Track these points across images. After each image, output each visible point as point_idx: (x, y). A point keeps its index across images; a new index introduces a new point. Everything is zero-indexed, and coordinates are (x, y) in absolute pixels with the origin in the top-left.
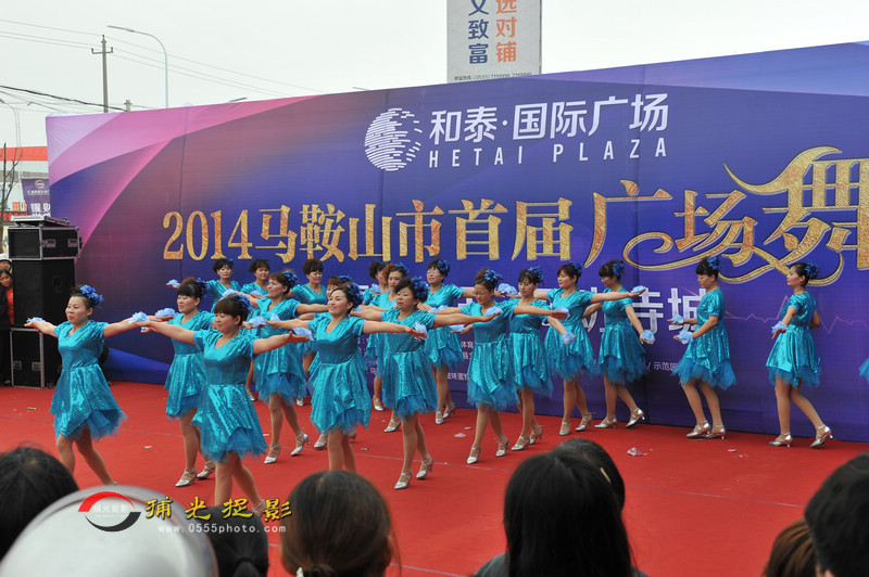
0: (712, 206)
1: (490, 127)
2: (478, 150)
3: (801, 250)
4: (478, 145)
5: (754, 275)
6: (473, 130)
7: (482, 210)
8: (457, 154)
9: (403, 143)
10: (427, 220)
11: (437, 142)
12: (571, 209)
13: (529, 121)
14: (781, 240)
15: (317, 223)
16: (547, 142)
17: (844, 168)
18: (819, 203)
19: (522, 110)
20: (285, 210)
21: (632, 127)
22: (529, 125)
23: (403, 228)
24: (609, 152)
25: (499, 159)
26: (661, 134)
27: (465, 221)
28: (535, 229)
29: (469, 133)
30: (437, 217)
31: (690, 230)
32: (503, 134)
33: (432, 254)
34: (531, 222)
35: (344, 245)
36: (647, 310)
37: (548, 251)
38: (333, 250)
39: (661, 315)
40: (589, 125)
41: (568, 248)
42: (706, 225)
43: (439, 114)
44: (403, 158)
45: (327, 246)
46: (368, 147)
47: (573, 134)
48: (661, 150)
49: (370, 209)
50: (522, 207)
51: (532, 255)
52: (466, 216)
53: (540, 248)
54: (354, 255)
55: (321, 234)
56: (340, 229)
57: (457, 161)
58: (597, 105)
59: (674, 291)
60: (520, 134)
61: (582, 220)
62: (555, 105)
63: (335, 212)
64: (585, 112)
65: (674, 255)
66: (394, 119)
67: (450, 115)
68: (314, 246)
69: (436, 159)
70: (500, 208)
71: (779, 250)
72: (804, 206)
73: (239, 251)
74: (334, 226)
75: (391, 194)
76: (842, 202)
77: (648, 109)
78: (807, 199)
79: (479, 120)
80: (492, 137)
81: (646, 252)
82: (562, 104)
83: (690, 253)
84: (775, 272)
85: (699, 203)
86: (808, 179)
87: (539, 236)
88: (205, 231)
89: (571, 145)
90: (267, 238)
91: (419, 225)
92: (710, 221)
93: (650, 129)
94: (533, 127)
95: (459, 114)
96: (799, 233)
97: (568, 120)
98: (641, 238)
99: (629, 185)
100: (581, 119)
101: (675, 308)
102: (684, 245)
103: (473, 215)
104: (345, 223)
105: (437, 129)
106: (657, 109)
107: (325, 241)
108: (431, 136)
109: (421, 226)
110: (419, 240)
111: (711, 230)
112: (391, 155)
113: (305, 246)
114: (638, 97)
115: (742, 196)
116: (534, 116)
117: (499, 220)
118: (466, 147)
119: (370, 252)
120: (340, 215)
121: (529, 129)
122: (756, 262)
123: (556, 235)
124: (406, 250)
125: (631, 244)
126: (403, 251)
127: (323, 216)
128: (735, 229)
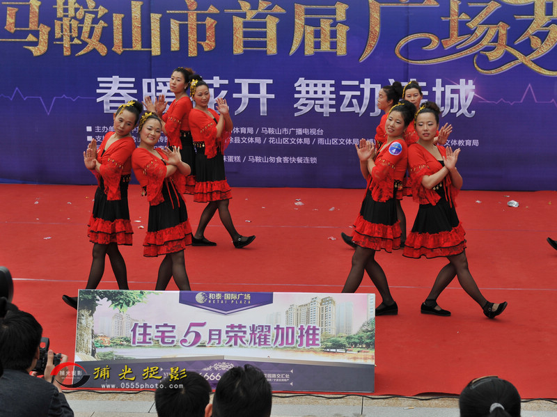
0: (473, 13)
3: (542, 49)
5: (506, 68)
7: (260, 10)
10: (201, 17)
12: (348, 12)
14: (528, 41)
15: (75, 18)
20: (35, 4)
23: (175, 25)
27: (242, 20)
28: (312, 28)
30: (212, 16)
31: (454, 32)
33: (206, 49)
34: (308, 22)
35: (107, 38)
37: (325, 47)
38: (94, 44)
41: (344, 45)
42: (468, 28)
45: (88, 40)
49: (136, 7)
50: (300, 9)
51: (309, 51)
52: (243, 15)
53: (317, 45)
54: (118, 48)
55: (80, 29)
56: (102, 24)
59: (439, 81)
61: (358, 23)
63: (96, 7)
65: (440, 52)
68: (72, 39)
70: (278, 9)
71: (526, 49)
72: (546, 15)
74: (95, 21)
81: (415, 50)
83: (454, 50)
84: (522, 65)
85: (462, 9)
87: (317, 34)
90: (12, 31)
91: (192, 21)
92: (471, 25)
96: (543, 36)
98: (411, 38)
101: (438, 95)
102: (449, 44)
103: (250, 15)
104: (108, 18)
107: (85, 35)
109: (195, 23)
110: (192, 36)
111: (472, 32)
113: (61, 39)
117: (277, 20)
119: (137, 46)
120: (102, 11)
122: (508, 58)
123: (333, 34)
124: (178, 45)
125: (402, 43)
126: (175, 45)
127: (82, 11)
128: (492, 32)
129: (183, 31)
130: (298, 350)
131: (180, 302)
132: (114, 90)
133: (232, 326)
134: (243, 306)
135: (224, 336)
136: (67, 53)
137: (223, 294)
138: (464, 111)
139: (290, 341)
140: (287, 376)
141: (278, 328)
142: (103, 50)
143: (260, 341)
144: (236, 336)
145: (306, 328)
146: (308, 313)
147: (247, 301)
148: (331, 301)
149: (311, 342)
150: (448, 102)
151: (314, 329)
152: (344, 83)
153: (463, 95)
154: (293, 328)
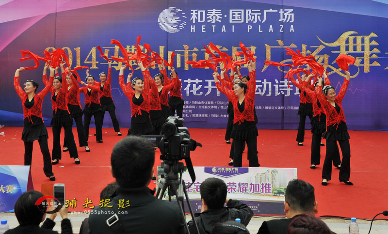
0: (313, 50)
1: (218, 17)
2: (214, 26)
4: (213, 24)
6: (211, 18)
8: (204, 27)
9: (177, 22)
10: (190, 53)
11: (194, 22)
12: (256, 50)
13: (236, 16)
16: (245, 25)
17: (359, 38)
18: (351, 50)
19: (232, 11)
20: (117, 48)
21: (280, 20)
22: (236, 18)
23: (179, 56)
24: (271, 29)
25: (224, 29)
26: (292, 24)
29: (209, 19)
30: (195, 52)
32: (225, 21)
36: (286, 88)
39: (292, 89)
40: (262, 19)
43: (194, 11)
44: (178, 28)
46: (160, 22)
47: (256, 21)
48: (292, 29)
50: (234, 49)
57: (204, 30)
58: (265, 12)
60: (232, 21)
61: (260, 55)
62: (247, 11)
63: (144, 49)
64: (260, 14)
66: (172, 11)
67: (199, 12)
69: (194, 29)
70: (225, 49)
72: (346, 51)
73: (91, 65)
75: (172, 42)
76: (359, 50)
77: (286, 14)
78: (347, 48)
79: (213, 14)
80: (220, 21)
82: (250, 11)
84: (335, 73)
85: (307, 49)
86: (347, 42)
88: (70, 56)
89: (255, 26)
91: (186, 55)
92: (312, 55)
93: (287, 22)
94: (238, 18)
95: (204, 12)
97: (253, 17)
98: (285, 61)
99: (280, 42)
100: (259, 17)
105: (194, 17)
106: (290, 15)
108: (191, 19)
109: (188, 55)
110: (186, 61)
112: (172, 26)
114: (281, 10)
115: (324, 47)
116: (238, 14)
118: (209, 25)
121: (236, 19)
122: (329, 70)
124: (180, 65)
128: (321, 59)
129: (182, 59)
130: (261, 195)
131: (205, 172)
134: (234, 174)
136: (130, 69)
137: (225, 168)
139: (257, 191)
140: (257, 207)
141: (251, 184)
143: (243, 191)
144: (231, 188)
145: (265, 184)
146: (265, 177)
147: (236, 171)
148: (276, 171)
149: (267, 191)
151: (269, 185)
152: (256, 81)
154: (258, 184)
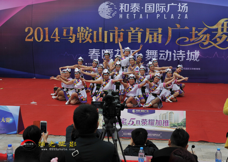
0: (199, 31)
1: (138, 9)
2: (135, 15)
3: (220, 41)
4: (134, 13)
5: (209, 47)
6: (133, 9)
7: (136, 30)
8: (128, 15)
9: (111, 11)
10: (119, 32)
11: (122, 12)
12: (162, 31)
13: (150, 8)
14: (216, 39)
15: (83, 32)
16: (155, 14)
18: (225, 31)
19: (147, 5)
20: (72, 28)
21: (178, 11)
22: (150, 9)
23: (111, 34)
24: (172, 17)
25: (141, 17)
26: (186, 13)
27: (131, 33)
28: (151, 35)
29: (132, 10)
30: (122, 32)
31: (194, 37)
32: (142, 11)
34: (150, 34)
35: (92, 38)
36: (181, 55)
37: (155, 41)
38: (88, 40)
39: (185, 57)
40: (167, 10)
41: (161, 40)
42: (198, 35)
43: (122, 4)
44: (111, 15)
45: (86, 39)
46: (99, 12)
47: (162, 12)
48: (186, 17)
49: (100, 29)
50: (148, 30)
51: (150, 42)
52: (131, 32)
53: (153, 40)
54: (95, 41)
55: (84, 35)
56: (91, 34)
57: (128, 17)
58: (169, 5)
59: (189, 51)
60: (147, 11)
61: (165, 34)
62: (157, 4)
63: (89, 29)
64: (165, 6)
65: (189, 42)
66: (107, 5)
67: (125, 5)
68: (82, 38)
69: (122, 16)
70: (141, 30)
71: (215, 41)
72: (222, 31)
73: (55, 39)
74: (89, 33)
75: (107, 25)
77: (183, 7)
79: (134, 7)
80: (139, 11)
81: (182, 42)
82: (159, 4)
83: (193, 42)
84: (214, 46)
85: (196, 30)
86: (223, 25)
87: (153, 37)
88: (42, 33)
89: (162, 15)
90: (65, 36)
91: (116, 33)
92: (199, 34)
93: (183, 12)
94: (151, 9)
95: (128, 5)
96: (220, 38)
97: (161, 8)
98: (180, 38)
99: (178, 25)
100: (164, 8)
101: (188, 55)
102: (192, 40)
103: (133, 32)
104: (92, 32)
105: (122, 8)
106: (185, 7)
107: (86, 37)
108: (120, 10)
110: (116, 37)
111: (199, 37)
112: (107, 14)
113: (79, 38)
114: (180, 4)
115: (207, 29)
116: (151, 7)
117: (141, 33)
118: (131, 14)
119: (100, 40)
120: (91, 30)
121: (150, 10)
122: (210, 44)
123: (158, 37)
124: (112, 40)
125: (178, 40)
126: (111, 40)
127: (85, 30)
128: (205, 36)
129: (114, 36)
130: (163, 127)
131: (128, 112)
132: (94, 53)
133: (143, 120)
134: (146, 114)
135: (141, 122)
136: (80, 42)
137: (140, 110)
138: (196, 59)
139: (160, 124)
140: (160, 135)
141: (157, 120)
142: (91, 41)
143: (151, 124)
144: (144, 122)
145: (165, 121)
146: (166, 116)
147: (148, 112)
148: (173, 113)
149: (167, 125)
150: (191, 57)
151: (168, 121)
152: (160, 51)
153: (196, 55)
154: (161, 121)
